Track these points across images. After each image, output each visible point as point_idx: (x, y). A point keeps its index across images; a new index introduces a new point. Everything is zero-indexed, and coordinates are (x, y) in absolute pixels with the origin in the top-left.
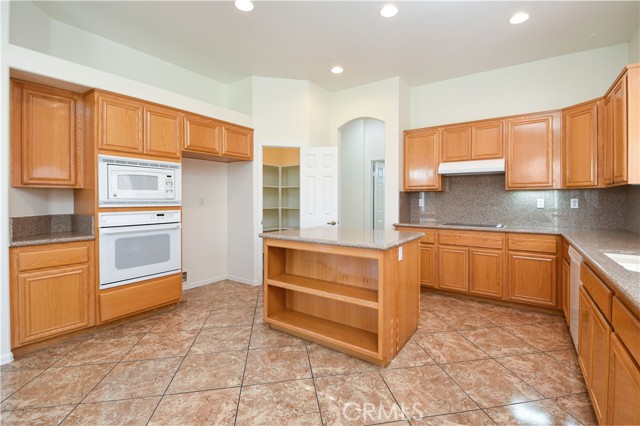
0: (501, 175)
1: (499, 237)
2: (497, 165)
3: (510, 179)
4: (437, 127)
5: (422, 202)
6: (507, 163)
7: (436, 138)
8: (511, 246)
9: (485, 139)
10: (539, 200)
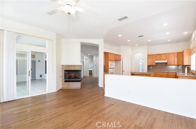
0: (167, 63)
1: (166, 73)
2: (166, 61)
3: (168, 64)
4: (154, 54)
5: (151, 68)
6: (167, 61)
7: (154, 56)
8: (168, 75)
9: (164, 57)
10: (173, 67)
